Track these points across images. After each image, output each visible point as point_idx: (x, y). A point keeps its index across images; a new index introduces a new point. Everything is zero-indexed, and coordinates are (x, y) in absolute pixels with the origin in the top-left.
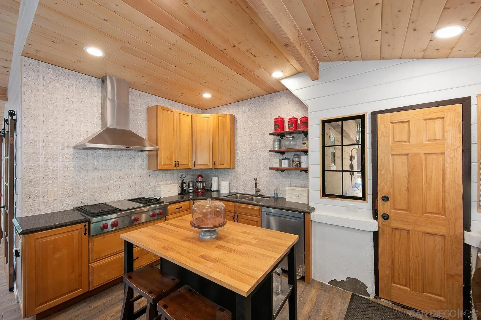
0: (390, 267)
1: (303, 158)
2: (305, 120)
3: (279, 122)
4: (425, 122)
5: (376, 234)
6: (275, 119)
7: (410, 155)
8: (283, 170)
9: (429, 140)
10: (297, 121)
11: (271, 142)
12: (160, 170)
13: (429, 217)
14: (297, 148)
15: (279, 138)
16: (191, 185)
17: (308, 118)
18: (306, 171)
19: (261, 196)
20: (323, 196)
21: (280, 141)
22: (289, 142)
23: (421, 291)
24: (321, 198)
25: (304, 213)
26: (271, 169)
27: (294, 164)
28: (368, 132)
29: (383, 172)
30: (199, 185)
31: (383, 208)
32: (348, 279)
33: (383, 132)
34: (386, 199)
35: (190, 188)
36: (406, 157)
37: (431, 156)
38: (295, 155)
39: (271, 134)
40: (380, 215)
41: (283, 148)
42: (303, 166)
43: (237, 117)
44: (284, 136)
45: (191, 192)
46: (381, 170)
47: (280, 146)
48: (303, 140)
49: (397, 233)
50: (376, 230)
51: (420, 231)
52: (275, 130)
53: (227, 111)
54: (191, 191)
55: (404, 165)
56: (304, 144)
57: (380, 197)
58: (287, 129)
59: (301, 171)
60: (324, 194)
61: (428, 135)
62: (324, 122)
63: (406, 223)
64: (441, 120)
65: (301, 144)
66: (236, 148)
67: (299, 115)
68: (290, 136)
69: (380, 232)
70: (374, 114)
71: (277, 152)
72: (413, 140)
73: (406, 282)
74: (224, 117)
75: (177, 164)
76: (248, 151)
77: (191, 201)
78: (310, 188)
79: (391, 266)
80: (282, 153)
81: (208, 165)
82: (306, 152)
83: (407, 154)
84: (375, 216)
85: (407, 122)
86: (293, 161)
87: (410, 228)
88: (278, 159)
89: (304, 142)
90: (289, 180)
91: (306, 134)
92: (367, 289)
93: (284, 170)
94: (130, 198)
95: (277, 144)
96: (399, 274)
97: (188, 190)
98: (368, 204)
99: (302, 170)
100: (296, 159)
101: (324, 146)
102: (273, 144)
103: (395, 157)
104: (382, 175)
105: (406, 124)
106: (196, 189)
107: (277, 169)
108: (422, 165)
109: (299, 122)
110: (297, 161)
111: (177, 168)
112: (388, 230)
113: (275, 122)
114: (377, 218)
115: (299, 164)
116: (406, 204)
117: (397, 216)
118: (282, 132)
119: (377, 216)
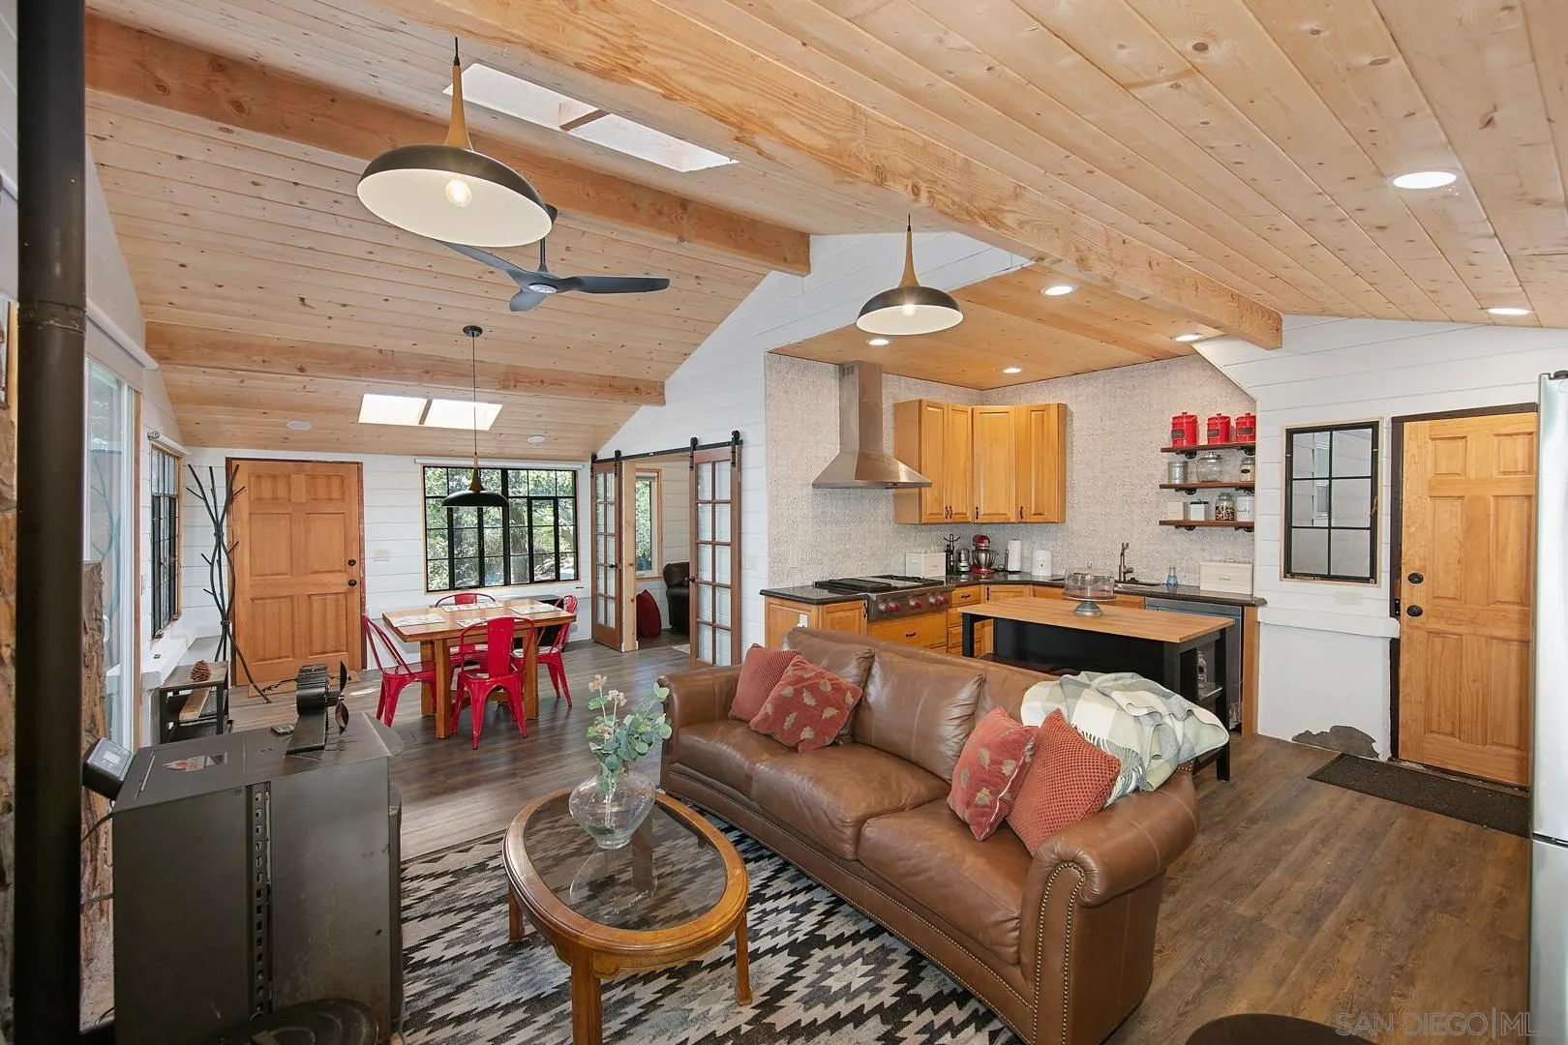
0: (1421, 702)
1: (1243, 502)
2: (1249, 424)
3: (1184, 427)
4: (1496, 439)
5: (1395, 644)
6: (1174, 418)
7: (1466, 498)
8: (1190, 527)
9: (1504, 473)
10: (1228, 423)
11: (1164, 466)
12: (925, 524)
13: (1499, 610)
14: (1226, 479)
15: (1182, 458)
16: (963, 556)
17: (1254, 417)
18: (1249, 528)
19: (1133, 581)
20: (1285, 577)
21: (1185, 465)
22: (1206, 467)
23: (1480, 742)
24: (1281, 580)
25: (1243, 605)
26: (1162, 523)
27: (1220, 513)
28: (1385, 454)
29: (1412, 529)
30: (983, 556)
31: (1410, 595)
32: (1336, 729)
33: (1413, 456)
34: (1416, 578)
35: (962, 564)
36: (1460, 501)
37: (1507, 502)
38: (1223, 494)
39: (1164, 450)
40: (1403, 609)
41: (1193, 480)
42: (1242, 518)
43: (1072, 408)
44: (1195, 454)
45: (964, 573)
46: (1408, 526)
47: (1185, 475)
48: (1243, 464)
49: (1438, 641)
50: (1396, 635)
51: (1483, 636)
52: (1175, 442)
53: (1049, 396)
54: (963, 569)
55: (1456, 517)
56: (1245, 471)
57: (1405, 575)
58: (1203, 441)
59: (1236, 529)
60: (1288, 572)
61: (1502, 464)
62: (1290, 433)
63: (1456, 623)
64: (1527, 437)
65: (1236, 471)
66: (1068, 479)
67: (1234, 412)
68: (1211, 456)
69: (1403, 641)
70: (1398, 423)
71: (1178, 488)
72: (1472, 474)
73: (1454, 728)
74: (1043, 409)
75: (949, 512)
76: (1100, 483)
77: (983, 586)
78: (1257, 563)
79: (1423, 700)
80: (1191, 490)
81: (1005, 514)
82: (1249, 489)
83: (1461, 498)
84: (1395, 610)
85: (1463, 438)
86: (1217, 508)
87: (1464, 629)
88: (1181, 503)
89: (1245, 467)
90: (1206, 547)
91: (1251, 450)
92: (1373, 744)
93: (1195, 527)
94: (882, 574)
95: (1177, 472)
96: (1439, 716)
97: (957, 568)
98: (1381, 591)
99: (1239, 526)
100: (1225, 504)
101: (1289, 479)
102: (1170, 472)
103: (1438, 502)
104: (1409, 535)
105: (1461, 443)
106: (975, 567)
107: (1178, 525)
108: (1488, 516)
109: (1233, 423)
110: (1227, 508)
111: (949, 520)
112: (1419, 636)
113: (1174, 425)
114: (1399, 615)
115: (1233, 513)
116: (1457, 587)
117: (1438, 610)
118: (1192, 446)
119: (1399, 611)
